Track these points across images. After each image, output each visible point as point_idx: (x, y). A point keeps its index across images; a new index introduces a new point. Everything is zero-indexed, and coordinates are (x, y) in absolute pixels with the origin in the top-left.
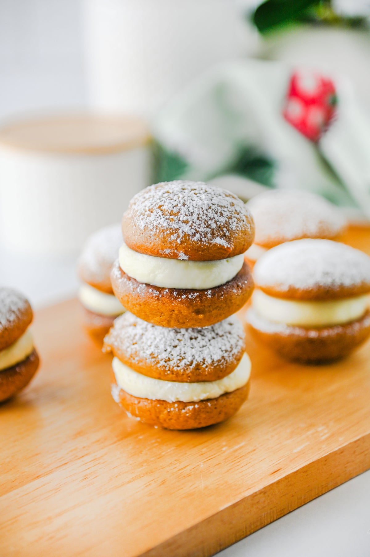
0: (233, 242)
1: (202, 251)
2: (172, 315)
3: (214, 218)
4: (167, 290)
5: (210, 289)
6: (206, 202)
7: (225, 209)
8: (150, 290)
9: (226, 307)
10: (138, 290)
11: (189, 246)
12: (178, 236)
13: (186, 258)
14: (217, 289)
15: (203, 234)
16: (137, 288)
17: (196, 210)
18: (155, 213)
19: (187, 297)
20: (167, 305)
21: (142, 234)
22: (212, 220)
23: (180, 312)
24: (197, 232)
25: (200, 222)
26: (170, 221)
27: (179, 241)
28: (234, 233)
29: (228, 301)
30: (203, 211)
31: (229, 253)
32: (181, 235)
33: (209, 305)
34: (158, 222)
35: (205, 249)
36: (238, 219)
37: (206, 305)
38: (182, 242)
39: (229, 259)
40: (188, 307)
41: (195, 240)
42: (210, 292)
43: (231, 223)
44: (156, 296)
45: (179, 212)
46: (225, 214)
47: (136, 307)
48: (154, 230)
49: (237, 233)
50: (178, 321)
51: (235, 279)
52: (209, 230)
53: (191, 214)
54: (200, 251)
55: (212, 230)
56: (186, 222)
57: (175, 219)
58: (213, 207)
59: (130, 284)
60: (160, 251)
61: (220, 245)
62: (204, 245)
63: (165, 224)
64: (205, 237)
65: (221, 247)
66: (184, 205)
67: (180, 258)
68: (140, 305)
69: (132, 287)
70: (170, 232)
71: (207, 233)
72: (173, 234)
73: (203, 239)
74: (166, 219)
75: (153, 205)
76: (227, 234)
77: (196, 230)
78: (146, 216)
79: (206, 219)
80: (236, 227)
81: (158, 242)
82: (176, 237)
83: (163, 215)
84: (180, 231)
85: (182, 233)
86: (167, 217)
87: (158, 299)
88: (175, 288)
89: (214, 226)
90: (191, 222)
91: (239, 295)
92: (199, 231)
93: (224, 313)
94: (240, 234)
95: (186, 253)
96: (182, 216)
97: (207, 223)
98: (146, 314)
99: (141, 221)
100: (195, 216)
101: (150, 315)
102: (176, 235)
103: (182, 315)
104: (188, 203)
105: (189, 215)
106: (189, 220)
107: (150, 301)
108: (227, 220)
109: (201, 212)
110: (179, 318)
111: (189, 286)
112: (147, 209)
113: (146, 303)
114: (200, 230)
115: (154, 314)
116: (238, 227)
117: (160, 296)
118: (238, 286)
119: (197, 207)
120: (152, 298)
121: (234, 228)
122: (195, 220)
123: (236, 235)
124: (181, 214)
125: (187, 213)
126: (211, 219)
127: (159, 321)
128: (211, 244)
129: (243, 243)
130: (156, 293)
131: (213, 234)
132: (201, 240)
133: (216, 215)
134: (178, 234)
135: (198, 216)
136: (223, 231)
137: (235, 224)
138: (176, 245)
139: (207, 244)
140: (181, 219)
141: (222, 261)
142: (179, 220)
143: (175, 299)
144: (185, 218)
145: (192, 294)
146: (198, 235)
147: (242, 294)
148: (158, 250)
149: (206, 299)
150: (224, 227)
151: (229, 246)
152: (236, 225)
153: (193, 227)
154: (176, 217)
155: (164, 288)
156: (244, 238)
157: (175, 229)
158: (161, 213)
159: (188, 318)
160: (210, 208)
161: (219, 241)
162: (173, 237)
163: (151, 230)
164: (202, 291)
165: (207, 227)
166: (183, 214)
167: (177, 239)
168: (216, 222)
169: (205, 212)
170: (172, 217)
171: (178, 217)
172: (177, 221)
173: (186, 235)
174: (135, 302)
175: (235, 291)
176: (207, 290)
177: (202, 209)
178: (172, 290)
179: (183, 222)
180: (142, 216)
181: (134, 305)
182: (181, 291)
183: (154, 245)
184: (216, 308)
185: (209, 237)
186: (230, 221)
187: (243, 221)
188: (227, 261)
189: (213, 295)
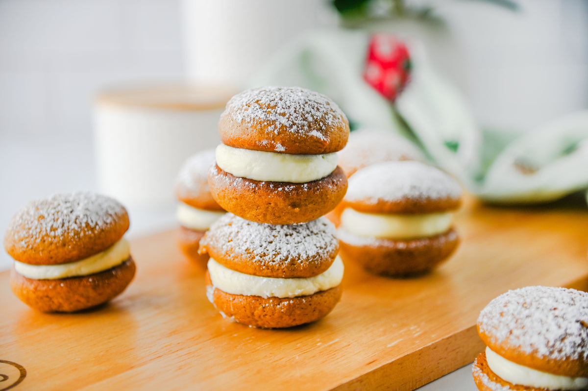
0: (330, 136)
1: (300, 143)
2: (268, 207)
3: (311, 112)
4: (264, 183)
5: (306, 183)
6: (302, 98)
7: (322, 106)
8: (247, 183)
9: (321, 202)
10: (235, 183)
11: (287, 137)
12: (276, 127)
13: (282, 149)
14: (313, 183)
15: (300, 126)
16: (233, 182)
17: (293, 104)
18: (253, 107)
19: (284, 189)
20: (263, 197)
21: (239, 127)
22: (309, 114)
23: (276, 205)
24: (294, 124)
25: (297, 115)
26: (268, 114)
27: (276, 132)
28: (330, 127)
29: (324, 196)
30: (300, 105)
31: (325, 147)
32: (279, 126)
33: (305, 198)
34: (255, 115)
35: (303, 141)
36: (334, 117)
37: (302, 199)
38: (279, 133)
39: (325, 155)
40: (284, 200)
41: (292, 132)
42: (306, 185)
43: (327, 118)
44: (252, 188)
45: (276, 106)
46: (321, 110)
47: (232, 201)
48: (252, 122)
49: (333, 128)
50: (274, 214)
51: (331, 176)
52: (305, 123)
53: (288, 108)
54: (297, 142)
55: (309, 123)
56: (284, 115)
57: (272, 111)
58: (309, 103)
59: (227, 180)
60: (257, 142)
61: (317, 137)
62: (301, 137)
63: (263, 116)
64: (302, 129)
65: (318, 140)
66: (281, 99)
67: (277, 150)
68: (237, 199)
69: (229, 181)
70: (268, 124)
71: (304, 126)
72: (270, 125)
73: (300, 131)
74: (264, 112)
75: (250, 101)
76: (324, 128)
77: (293, 122)
78: (243, 111)
79: (303, 112)
80: (332, 122)
81: (255, 133)
82: (273, 128)
83: (260, 108)
84: (277, 123)
85: (280, 124)
86: (265, 110)
87: (254, 191)
88: (271, 182)
89: (310, 119)
90: (288, 115)
91: (334, 191)
92: (296, 124)
93: (319, 209)
94: (336, 130)
95: (283, 145)
96: (279, 109)
97: (304, 116)
98: (242, 208)
99: (238, 115)
100: (292, 109)
101: (247, 209)
102: (273, 126)
103: (278, 208)
104: (285, 98)
105: (286, 108)
106: (286, 113)
107: (247, 193)
108: (324, 115)
109: (298, 106)
110: (276, 211)
111: (286, 179)
112: (244, 104)
113: (242, 197)
114: (297, 122)
115: (251, 208)
116: (334, 123)
117: (257, 189)
118: (333, 182)
119: (294, 101)
120: (249, 190)
121: (330, 124)
122: (292, 113)
123: (332, 130)
124: (279, 107)
125: (284, 107)
126: (307, 113)
127: (255, 215)
128: (307, 136)
129: (339, 139)
130: (252, 186)
131: (309, 127)
132: (298, 132)
133: (312, 110)
134: (275, 126)
135: (295, 109)
136: (319, 125)
137: (331, 119)
138: (273, 136)
139: (304, 136)
140: (278, 112)
141: (318, 156)
142: (276, 113)
143: (272, 191)
144: (282, 111)
145: (288, 187)
146: (295, 127)
147: (337, 191)
148: (255, 141)
149: (302, 192)
150: (321, 121)
151: (325, 139)
152: (332, 121)
153: (290, 119)
154: (274, 110)
155: (260, 182)
156: (339, 134)
157: (272, 121)
158: (258, 107)
159: (284, 212)
160: (306, 103)
161: (315, 133)
162: (270, 129)
163: (248, 122)
164: (299, 185)
165: (304, 120)
166: (281, 107)
167: (274, 130)
168: (312, 116)
169: (302, 106)
170: (269, 110)
171: (276, 110)
172: (274, 113)
173: (283, 126)
174: (231, 196)
175: (331, 187)
176: (303, 184)
177: (299, 103)
178: (268, 183)
179: (280, 114)
180: (239, 111)
181: (230, 199)
182: (277, 184)
183: (251, 137)
184: (312, 202)
185: (305, 129)
186: (326, 116)
187: (339, 119)
188: (323, 157)
189: (309, 188)
